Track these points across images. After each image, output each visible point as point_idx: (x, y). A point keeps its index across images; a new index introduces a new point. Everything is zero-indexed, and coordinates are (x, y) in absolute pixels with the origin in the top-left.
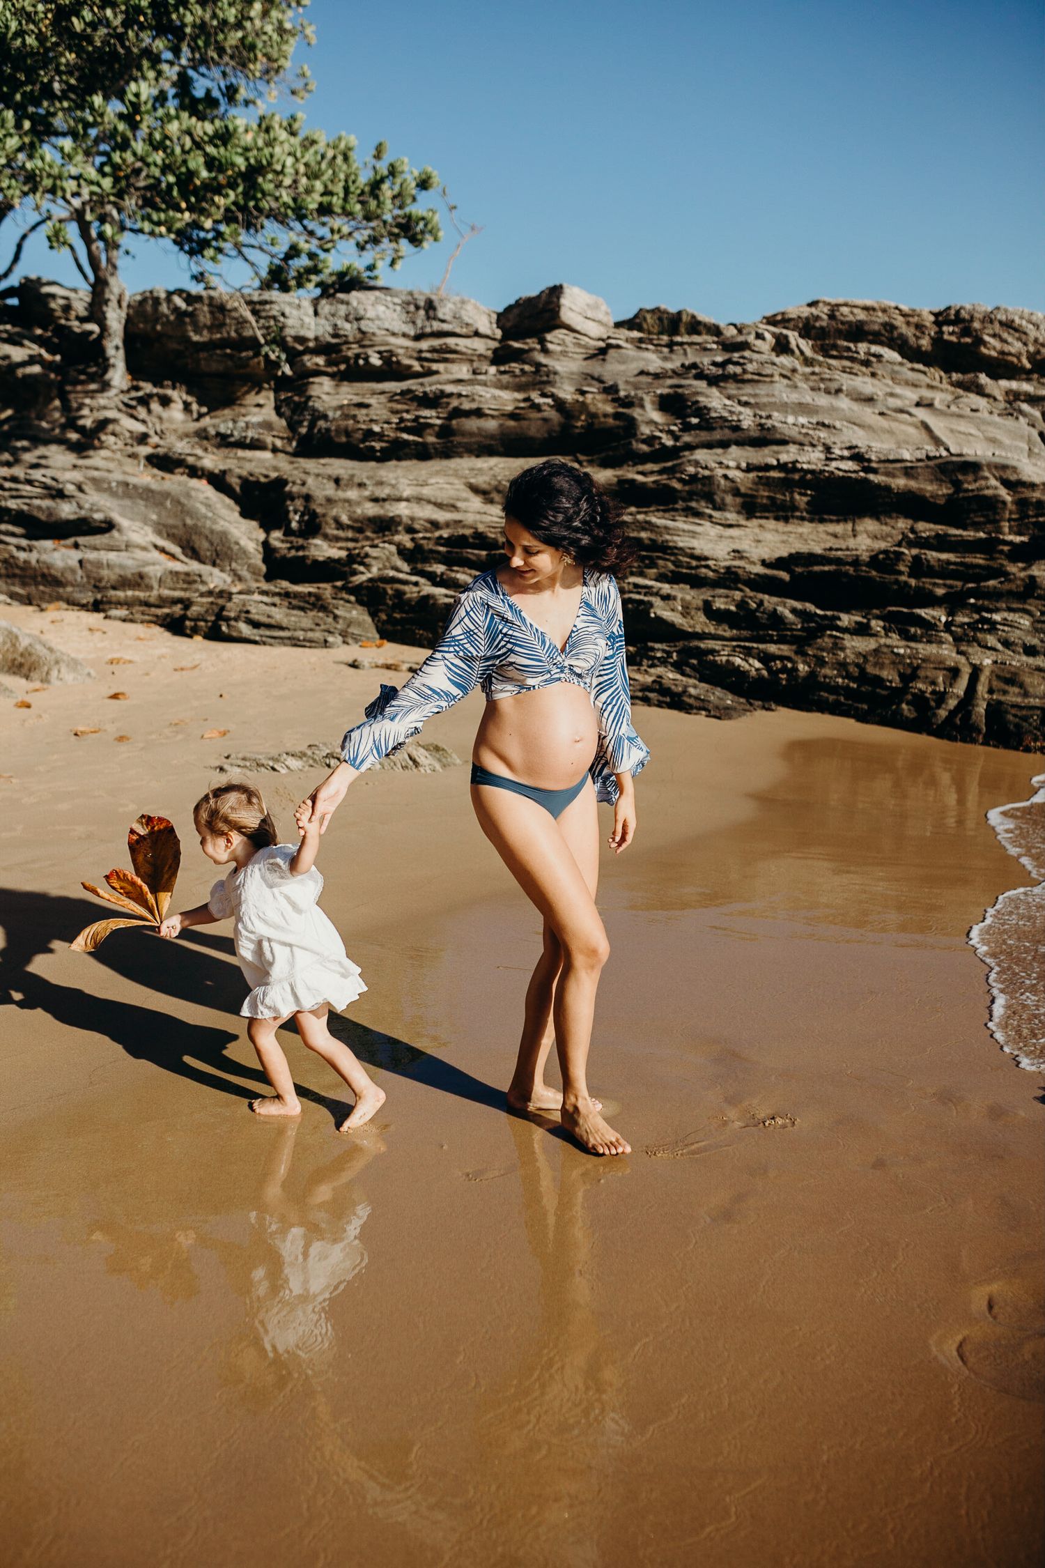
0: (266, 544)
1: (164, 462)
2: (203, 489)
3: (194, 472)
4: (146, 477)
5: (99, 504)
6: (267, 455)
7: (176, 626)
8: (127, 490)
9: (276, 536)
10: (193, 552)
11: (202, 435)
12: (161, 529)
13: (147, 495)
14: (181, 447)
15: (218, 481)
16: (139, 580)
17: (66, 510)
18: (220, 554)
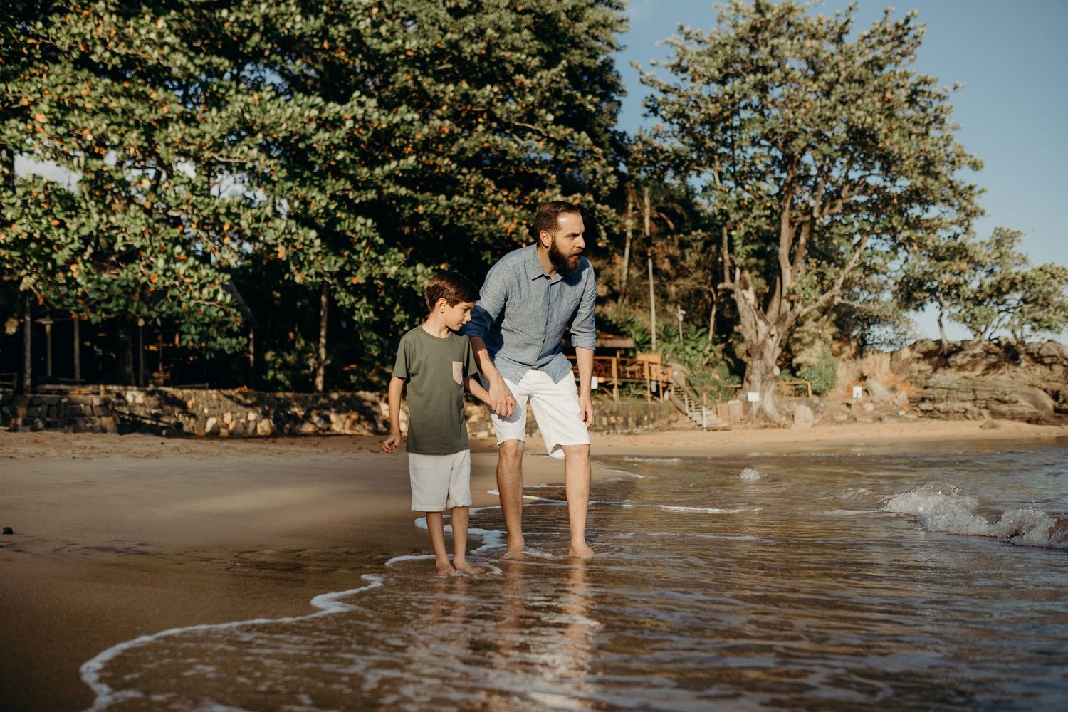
0: (1054, 407)
1: (1032, 386)
2: (1042, 393)
3: (1040, 388)
4: (1027, 389)
5: (1015, 397)
6: (1058, 384)
7: (1029, 421)
8: (1022, 393)
9: (1057, 404)
10: (1037, 407)
11: (1043, 379)
12: (1030, 402)
13: (1027, 394)
14: (1038, 382)
15: (1045, 390)
16: (1023, 413)
17: (1007, 398)
18: (1043, 407)
